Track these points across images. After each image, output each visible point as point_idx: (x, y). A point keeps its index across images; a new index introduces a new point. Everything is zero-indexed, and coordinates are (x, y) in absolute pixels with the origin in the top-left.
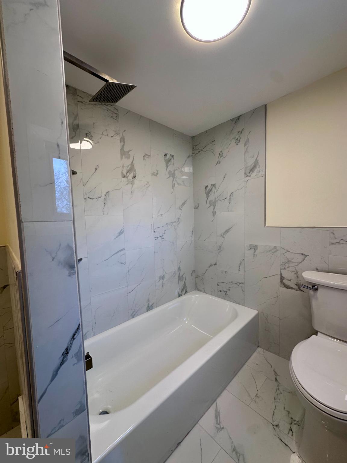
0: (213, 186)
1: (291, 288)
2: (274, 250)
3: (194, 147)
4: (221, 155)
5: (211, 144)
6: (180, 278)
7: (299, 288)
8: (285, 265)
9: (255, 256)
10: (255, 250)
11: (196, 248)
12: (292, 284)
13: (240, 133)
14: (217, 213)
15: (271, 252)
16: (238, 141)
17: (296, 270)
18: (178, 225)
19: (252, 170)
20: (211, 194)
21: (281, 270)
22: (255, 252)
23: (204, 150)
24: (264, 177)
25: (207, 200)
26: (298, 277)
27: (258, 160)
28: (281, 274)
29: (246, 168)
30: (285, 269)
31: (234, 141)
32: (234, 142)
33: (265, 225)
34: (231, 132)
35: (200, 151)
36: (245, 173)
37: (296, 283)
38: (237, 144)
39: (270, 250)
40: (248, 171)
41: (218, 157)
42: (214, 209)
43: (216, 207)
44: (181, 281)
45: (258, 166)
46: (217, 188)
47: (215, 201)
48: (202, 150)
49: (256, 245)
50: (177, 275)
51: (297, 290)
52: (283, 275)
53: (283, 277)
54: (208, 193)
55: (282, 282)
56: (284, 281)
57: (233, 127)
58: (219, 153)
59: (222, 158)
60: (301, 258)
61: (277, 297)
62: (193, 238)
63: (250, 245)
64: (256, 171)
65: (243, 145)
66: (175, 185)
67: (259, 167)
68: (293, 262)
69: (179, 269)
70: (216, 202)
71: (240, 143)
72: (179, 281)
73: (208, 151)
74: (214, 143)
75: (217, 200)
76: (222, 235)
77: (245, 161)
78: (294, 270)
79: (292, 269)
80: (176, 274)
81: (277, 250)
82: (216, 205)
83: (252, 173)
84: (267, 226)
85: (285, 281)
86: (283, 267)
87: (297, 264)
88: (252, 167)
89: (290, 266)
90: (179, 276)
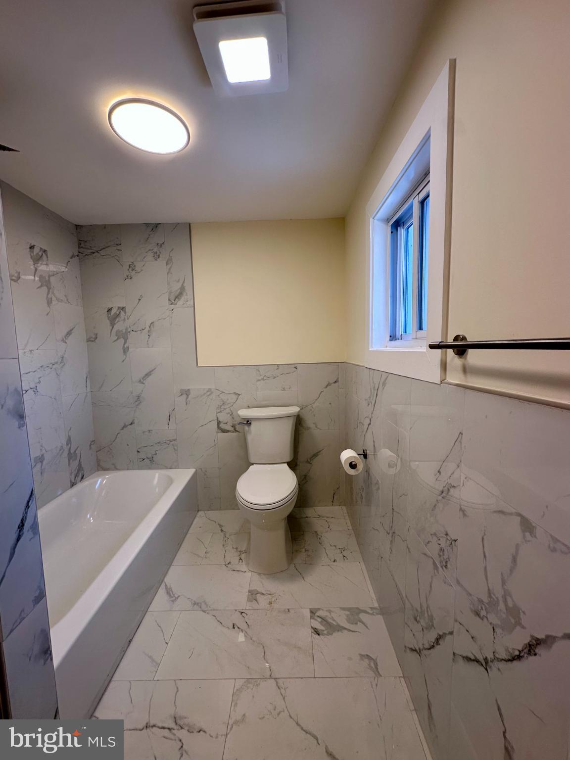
0: (122, 310)
1: (228, 431)
2: (209, 393)
3: (82, 242)
4: (132, 267)
5: (116, 248)
6: (71, 456)
7: (235, 429)
8: (220, 409)
9: (188, 402)
10: (188, 396)
11: (95, 404)
12: (228, 427)
13: (161, 245)
14: (130, 349)
15: (206, 395)
16: (157, 256)
17: (232, 411)
18: (62, 367)
19: (178, 297)
20: (118, 321)
21: (217, 414)
22: (187, 398)
23: (101, 252)
24: (193, 308)
25: (112, 330)
26: (233, 418)
27: (185, 287)
28: (217, 418)
29: (170, 293)
30: (221, 412)
31: (150, 254)
32: (153, 255)
33: (197, 365)
34: (146, 241)
35: (94, 253)
36: (169, 300)
37: (232, 425)
38: (156, 260)
39: (204, 394)
40: (172, 298)
41: (128, 270)
42: (125, 343)
43: (129, 341)
44: (73, 461)
45: (185, 294)
46: (128, 314)
47: (126, 332)
48: (97, 252)
49: (188, 390)
50: (66, 452)
51: (233, 432)
52: (219, 419)
53: (220, 422)
54: (113, 320)
55: (219, 427)
56: (220, 426)
57: (149, 235)
58: (128, 264)
59: (134, 272)
60: (235, 397)
61: (215, 445)
62: (89, 389)
63: (181, 390)
64: (183, 299)
65: (165, 262)
66: (51, 301)
67: (187, 295)
68: (228, 404)
69: (69, 441)
70: (129, 333)
71: (160, 259)
72: (69, 461)
73: (110, 257)
74: (119, 247)
75: (129, 330)
76: (140, 381)
77: (168, 284)
78: (230, 412)
79: (228, 410)
80: (64, 450)
81: (212, 393)
82: (129, 337)
83: (179, 301)
84: (199, 365)
85: (222, 425)
86: (219, 410)
87: (231, 404)
88: (178, 293)
89: (225, 408)
90: (69, 453)
